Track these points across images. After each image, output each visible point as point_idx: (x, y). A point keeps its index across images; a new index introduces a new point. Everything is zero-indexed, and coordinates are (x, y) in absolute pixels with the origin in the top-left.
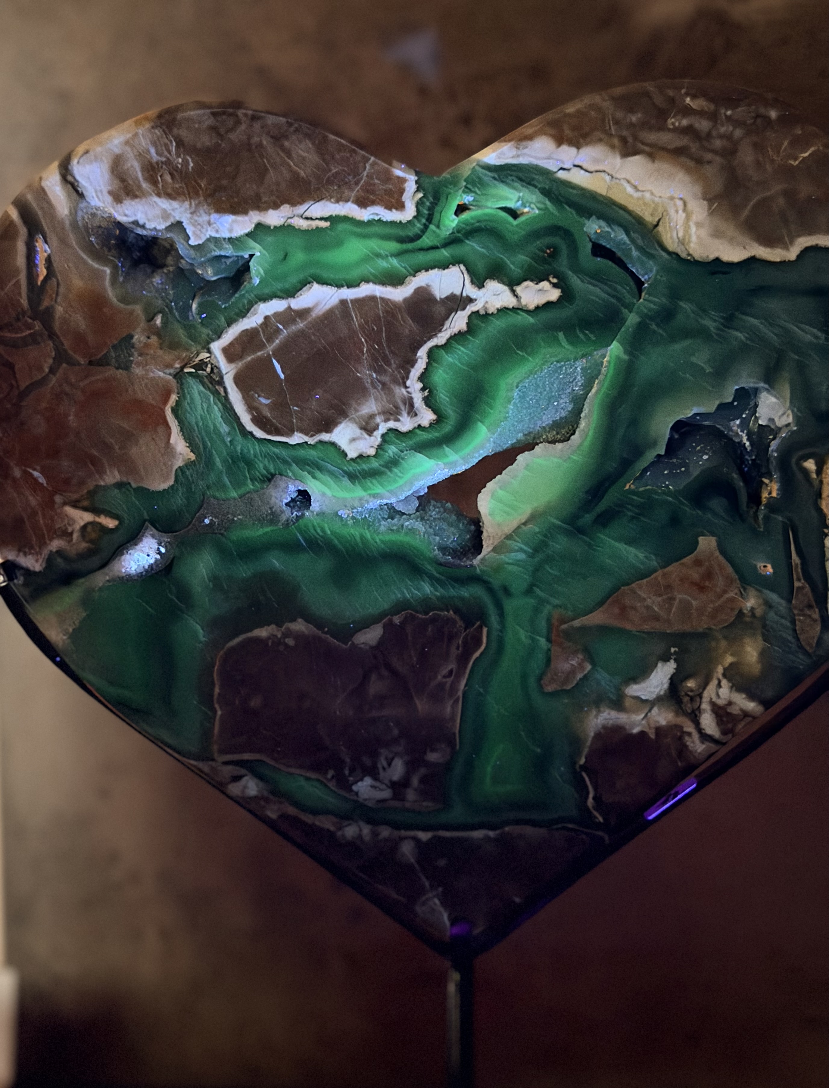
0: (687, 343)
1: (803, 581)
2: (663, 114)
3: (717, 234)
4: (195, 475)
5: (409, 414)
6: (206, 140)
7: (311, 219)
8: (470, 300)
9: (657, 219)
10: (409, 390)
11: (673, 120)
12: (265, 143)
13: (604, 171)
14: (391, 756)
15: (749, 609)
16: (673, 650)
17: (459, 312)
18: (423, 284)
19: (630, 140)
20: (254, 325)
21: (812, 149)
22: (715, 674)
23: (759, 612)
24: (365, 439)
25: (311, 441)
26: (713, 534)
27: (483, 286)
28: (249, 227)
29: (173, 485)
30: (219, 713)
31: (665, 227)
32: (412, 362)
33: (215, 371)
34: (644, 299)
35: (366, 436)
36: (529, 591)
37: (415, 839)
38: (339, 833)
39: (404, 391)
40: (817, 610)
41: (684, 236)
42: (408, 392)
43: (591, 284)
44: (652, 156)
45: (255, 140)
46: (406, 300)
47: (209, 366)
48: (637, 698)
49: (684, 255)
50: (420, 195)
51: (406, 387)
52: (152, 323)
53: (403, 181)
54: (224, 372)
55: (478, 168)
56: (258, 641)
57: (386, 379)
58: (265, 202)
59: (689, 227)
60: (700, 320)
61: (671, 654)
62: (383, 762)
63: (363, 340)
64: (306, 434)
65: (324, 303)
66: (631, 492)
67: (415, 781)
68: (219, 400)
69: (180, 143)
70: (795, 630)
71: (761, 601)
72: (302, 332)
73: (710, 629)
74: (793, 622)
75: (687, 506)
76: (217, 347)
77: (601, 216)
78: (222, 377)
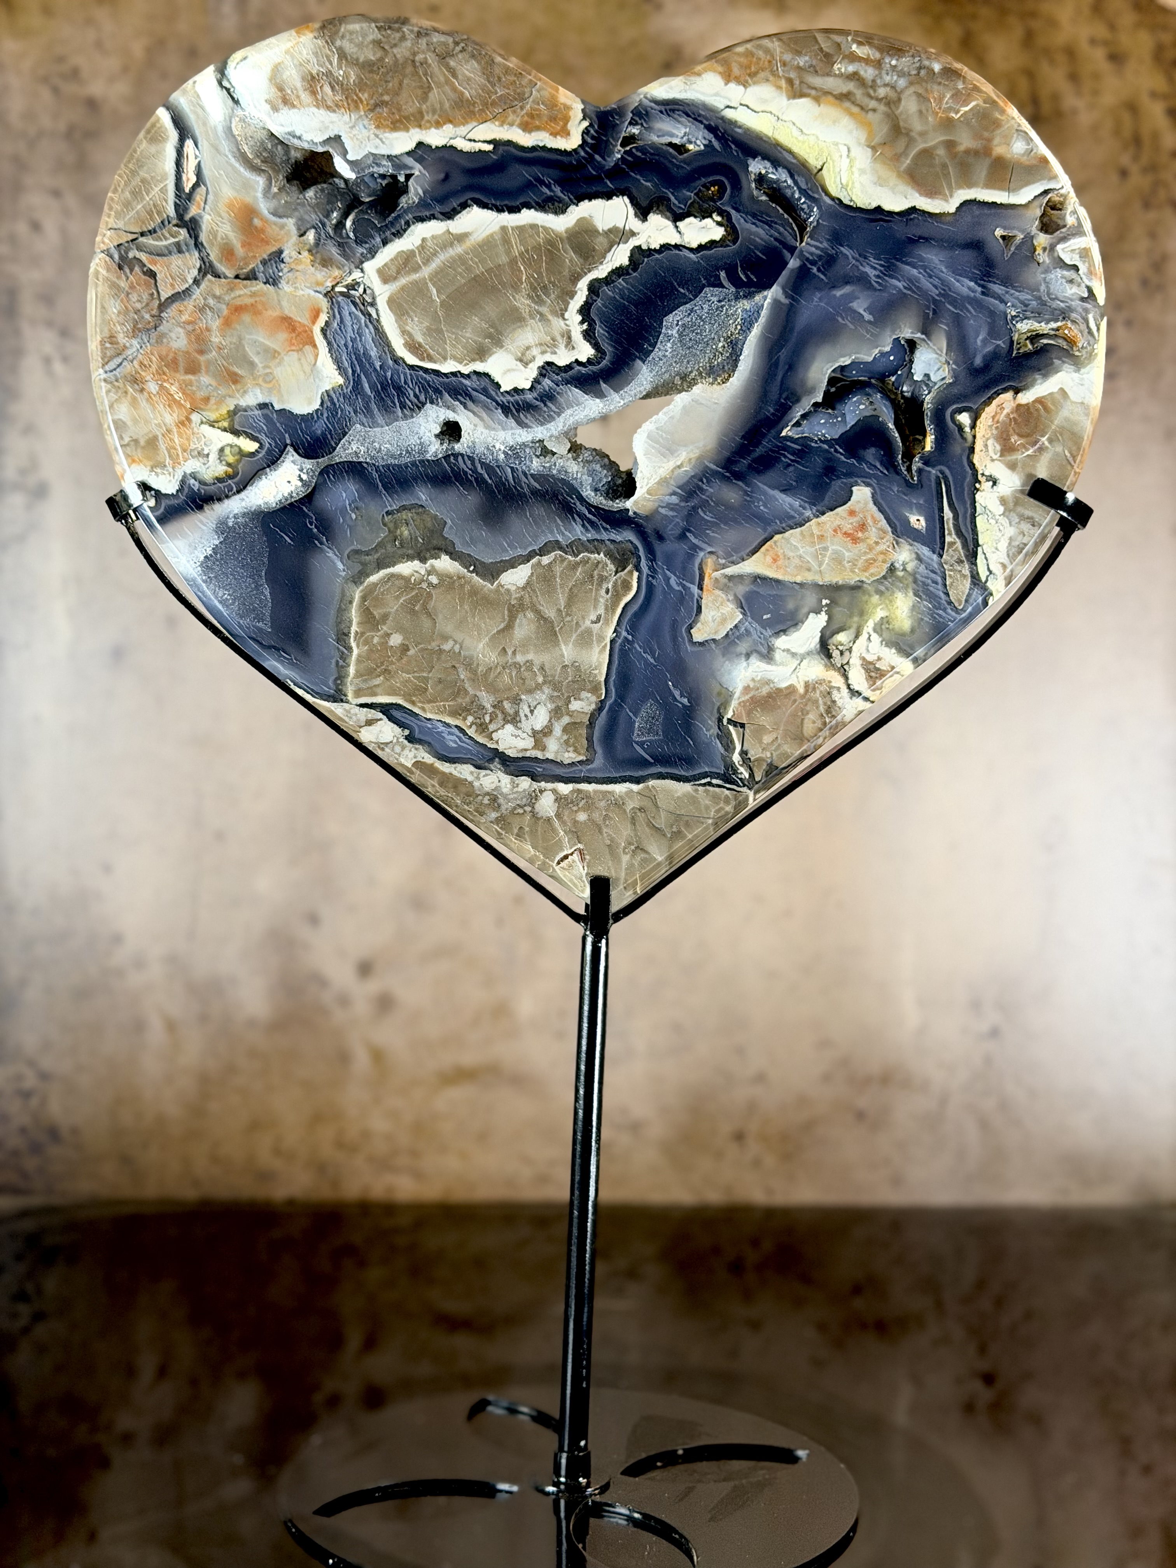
0: (847, 289)
1: (954, 536)
2: (828, 59)
3: (880, 182)
4: (341, 399)
5: (566, 346)
6: (370, 55)
7: (474, 141)
8: (633, 234)
9: (821, 163)
10: (567, 322)
11: (839, 66)
12: (430, 61)
13: (771, 113)
14: (533, 704)
15: (901, 563)
16: (824, 602)
17: (621, 245)
18: (586, 215)
19: (797, 82)
20: (411, 247)
21: (973, 104)
22: (865, 628)
23: (910, 567)
24: (520, 371)
25: (466, 370)
26: (868, 485)
27: (647, 220)
28: (411, 146)
29: (318, 409)
30: (356, 651)
31: (829, 171)
32: (572, 294)
33: (368, 291)
34: (807, 244)
35: (522, 368)
36: (682, 537)
37: (554, 791)
38: (476, 784)
39: (562, 323)
40: (967, 566)
41: (848, 182)
42: (567, 325)
43: (754, 224)
44: (817, 100)
45: (420, 57)
46: (567, 231)
47: (362, 286)
48: (788, 651)
49: (846, 201)
50: (586, 124)
51: (564, 319)
52: (305, 237)
53: (568, 108)
54: (377, 294)
55: (644, 100)
56: (399, 577)
57: (544, 310)
58: (429, 121)
59: (852, 173)
60: (861, 267)
61: (823, 606)
62: (525, 709)
63: (522, 268)
64: (461, 363)
65: (483, 228)
66: (787, 438)
67: (558, 730)
68: (370, 321)
69: (342, 55)
70: (945, 585)
71: (914, 556)
72: (460, 257)
73: (862, 582)
74: (944, 578)
75: (841, 454)
76: (371, 266)
77: (765, 157)
78: (374, 298)
